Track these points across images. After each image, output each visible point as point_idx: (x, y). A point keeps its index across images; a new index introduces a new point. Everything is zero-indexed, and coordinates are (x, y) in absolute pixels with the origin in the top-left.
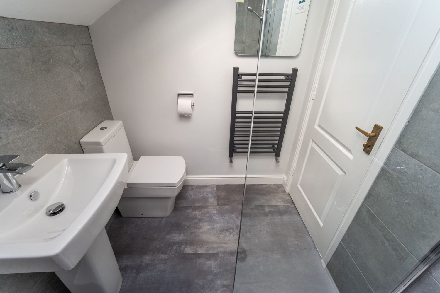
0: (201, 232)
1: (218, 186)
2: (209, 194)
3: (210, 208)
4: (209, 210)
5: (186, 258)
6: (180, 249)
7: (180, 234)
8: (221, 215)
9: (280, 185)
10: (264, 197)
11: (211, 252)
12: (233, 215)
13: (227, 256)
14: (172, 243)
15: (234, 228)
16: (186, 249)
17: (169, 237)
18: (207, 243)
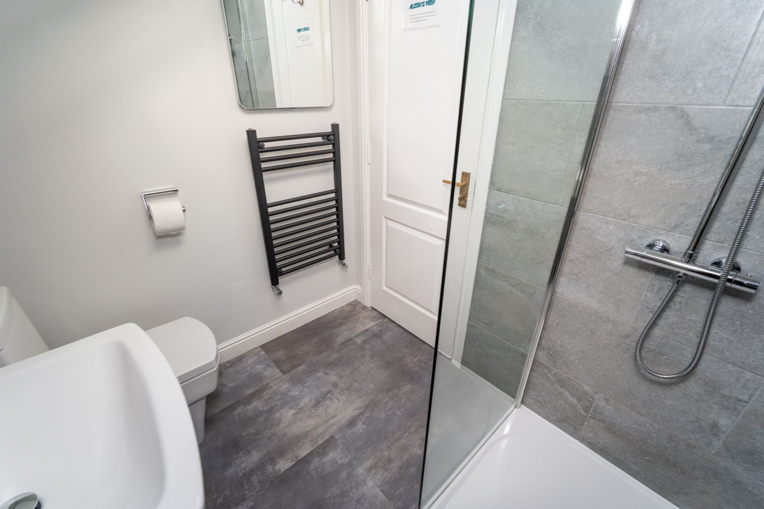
0: (285, 427)
1: (263, 347)
2: (257, 367)
3: (274, 386)
4: (274, 388)
5: (286, 479)
6: (267, 474)
7: (249, 453)
8: (300, 385)
9: (354, 303)
10: (344, 327)
11: (321, 441)
12: (319, 374)
13: (348, 431)
14: (245, 476)
15: (331, 390)
16: (277, 468)
17: (230, 472)
18: (306, 434)
